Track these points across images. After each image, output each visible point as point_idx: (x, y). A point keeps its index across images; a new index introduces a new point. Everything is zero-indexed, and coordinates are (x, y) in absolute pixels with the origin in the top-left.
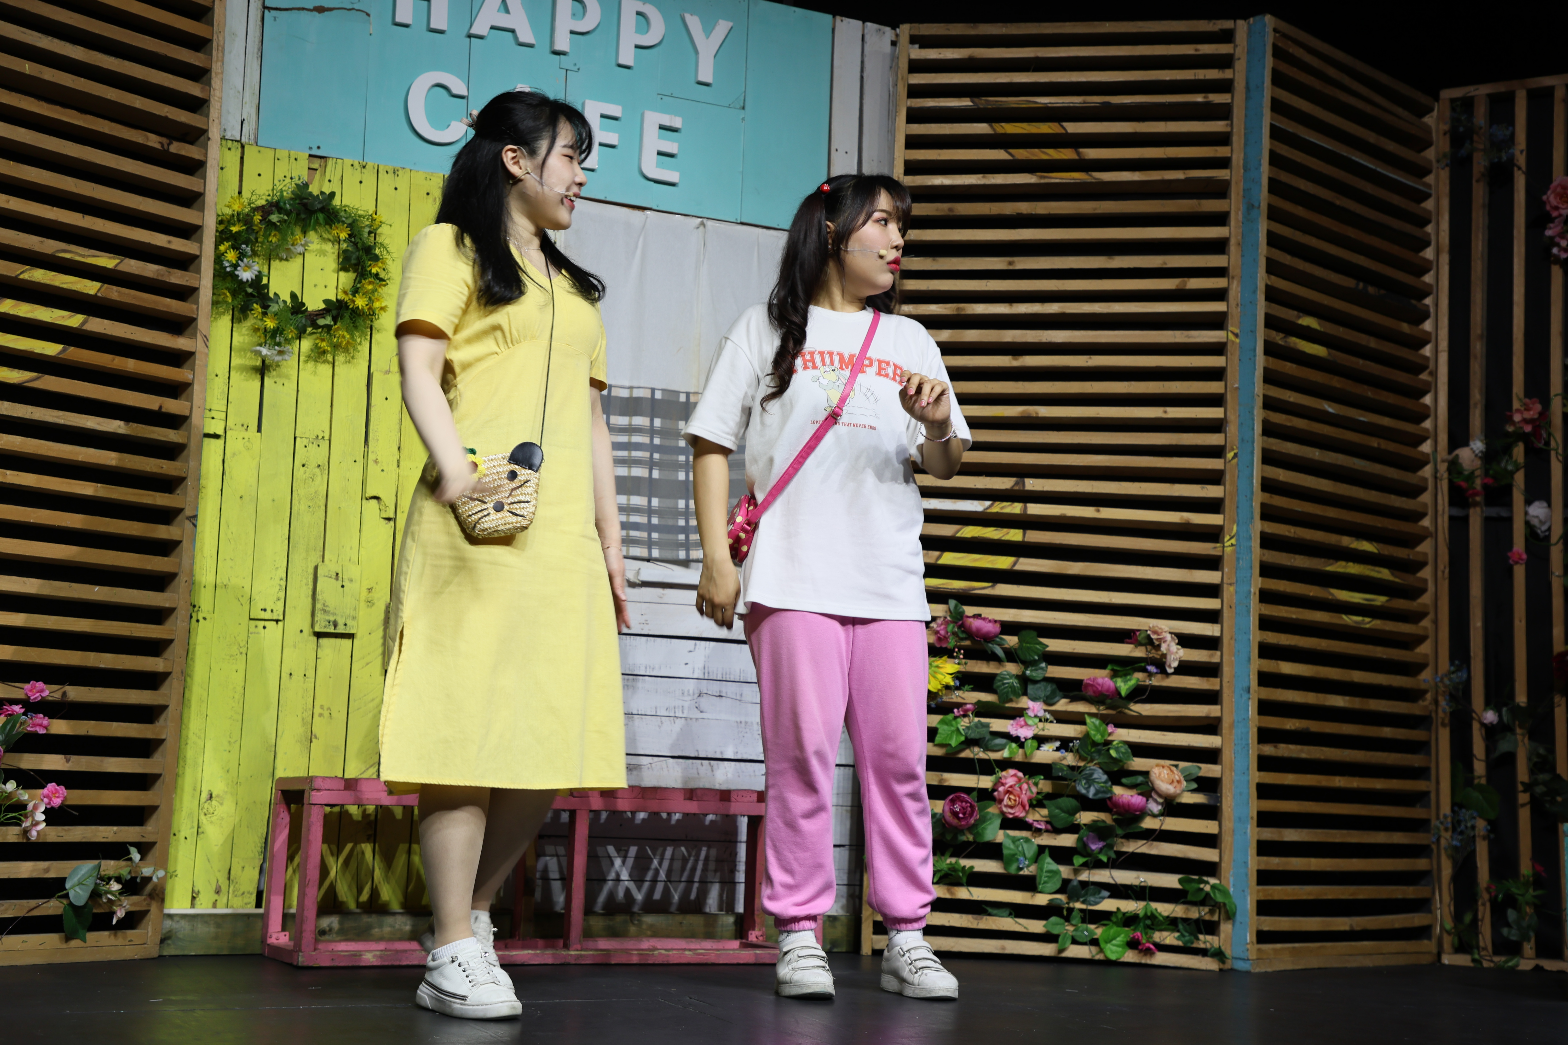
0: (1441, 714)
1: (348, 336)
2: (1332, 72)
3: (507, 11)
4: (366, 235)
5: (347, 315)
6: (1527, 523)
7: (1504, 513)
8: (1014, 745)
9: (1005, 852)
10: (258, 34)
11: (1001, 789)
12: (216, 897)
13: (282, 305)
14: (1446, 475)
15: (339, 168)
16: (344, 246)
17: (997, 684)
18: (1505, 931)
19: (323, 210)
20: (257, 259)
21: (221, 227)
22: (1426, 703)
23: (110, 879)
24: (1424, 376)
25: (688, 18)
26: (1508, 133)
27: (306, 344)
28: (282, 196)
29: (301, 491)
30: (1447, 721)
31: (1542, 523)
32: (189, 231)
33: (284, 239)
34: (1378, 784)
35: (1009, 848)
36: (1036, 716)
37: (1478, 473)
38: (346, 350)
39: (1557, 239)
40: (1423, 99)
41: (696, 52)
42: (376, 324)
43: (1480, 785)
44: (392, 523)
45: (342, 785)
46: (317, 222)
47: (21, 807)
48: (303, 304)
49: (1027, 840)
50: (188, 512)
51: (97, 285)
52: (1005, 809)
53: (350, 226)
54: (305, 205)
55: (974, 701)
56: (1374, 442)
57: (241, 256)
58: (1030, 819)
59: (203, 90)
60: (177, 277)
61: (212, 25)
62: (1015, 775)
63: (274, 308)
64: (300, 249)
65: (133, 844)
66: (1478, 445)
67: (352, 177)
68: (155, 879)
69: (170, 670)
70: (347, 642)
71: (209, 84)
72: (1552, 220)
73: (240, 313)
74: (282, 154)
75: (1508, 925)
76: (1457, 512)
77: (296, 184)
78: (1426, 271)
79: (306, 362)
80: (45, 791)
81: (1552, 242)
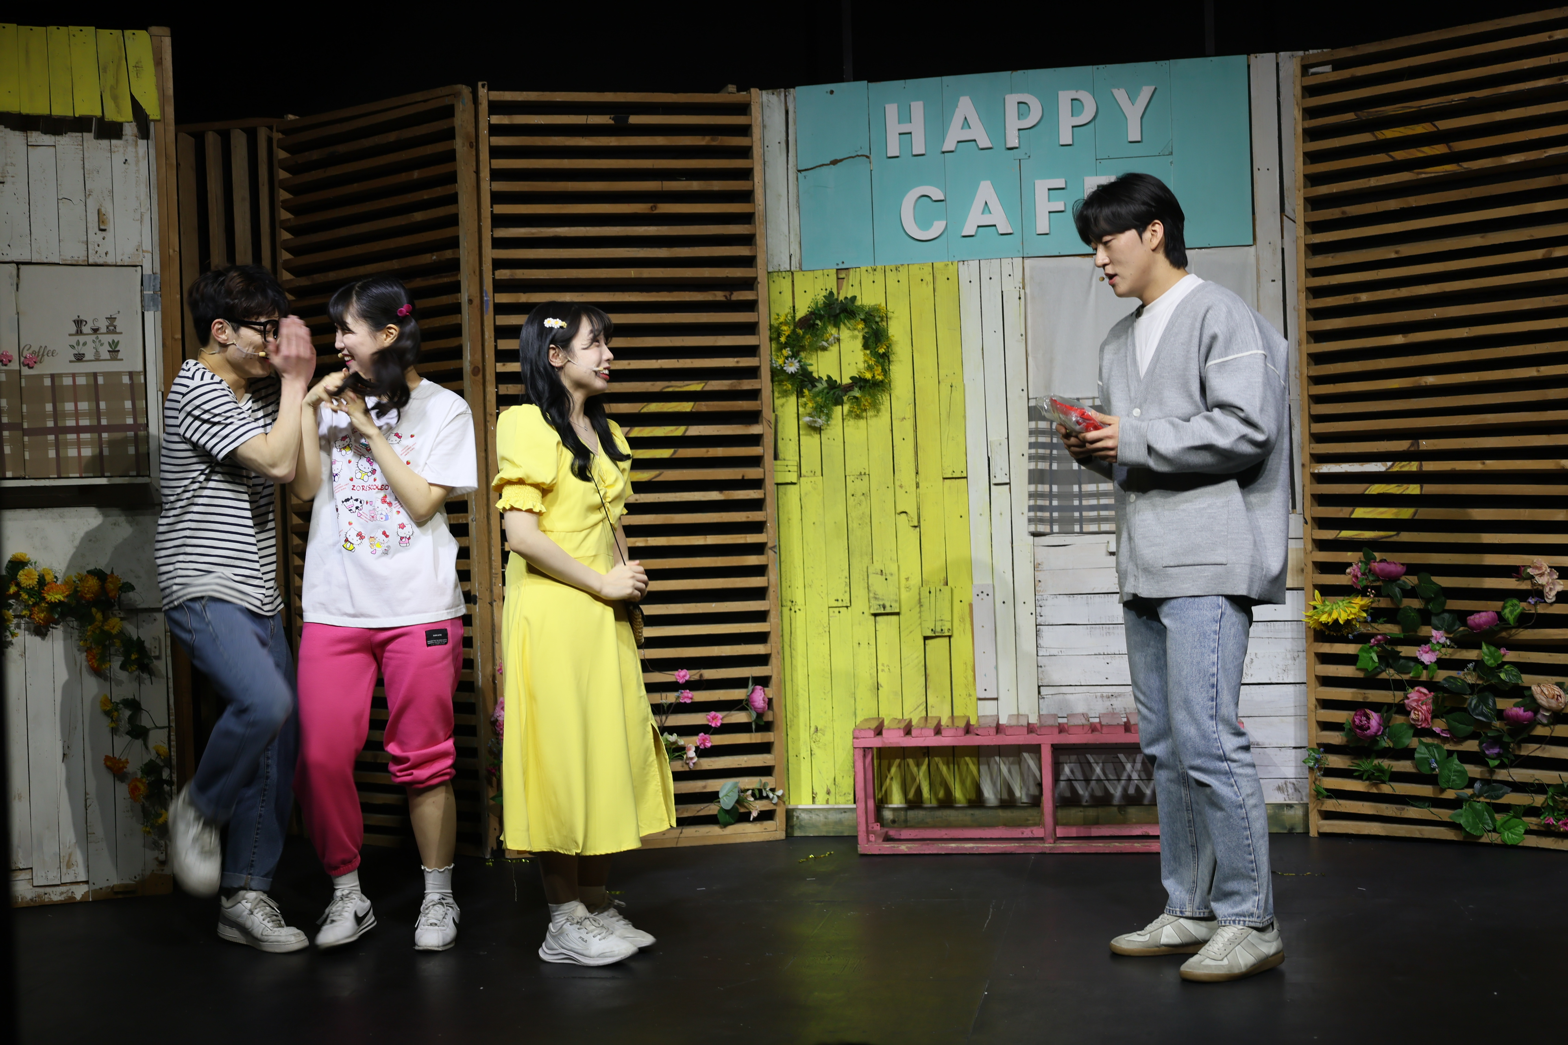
1: (872, 401)
3: (968, 127)
4: (879, 321)
5: (868, 386)
8: (1421, 667)
9: (1417, 755)
11: (1409, 703)
12: (828, 796)
13: (821, 386)
15: (859, 273)
16: (864, 331)
17: (1401, 617)
19: (848, 310)
20: (801, 354)
23: (747, 791)
25: (1116, 92)
27: (845, 408)
28: (817, 306)
29: (853, 514)
33: (823, 335)
35: (1421, 753)
36: (1438, 643)
38: (874, 409)
41: (1125, 118)
44: (917, 528)
46: (844, 318)
47: (681, 749)
48: (837, 382)
49: (1436, 746)
50: (770, 545)
51: (689, 404)
53: (868, 317)
54: (835, 308)
55: (1386, 632)
58: (1434, 728)
59: (752, 250)
60: (747, 385)
61: (756, 202)
62: (1420, 691)
63: (818, 387)
64: (836, 340)
67: (867, 280)
69: (769, 652)
70: (895, 617)
71: (755, 244)
74: (819, 273)
77: (828, 295)
80: (696, 738)
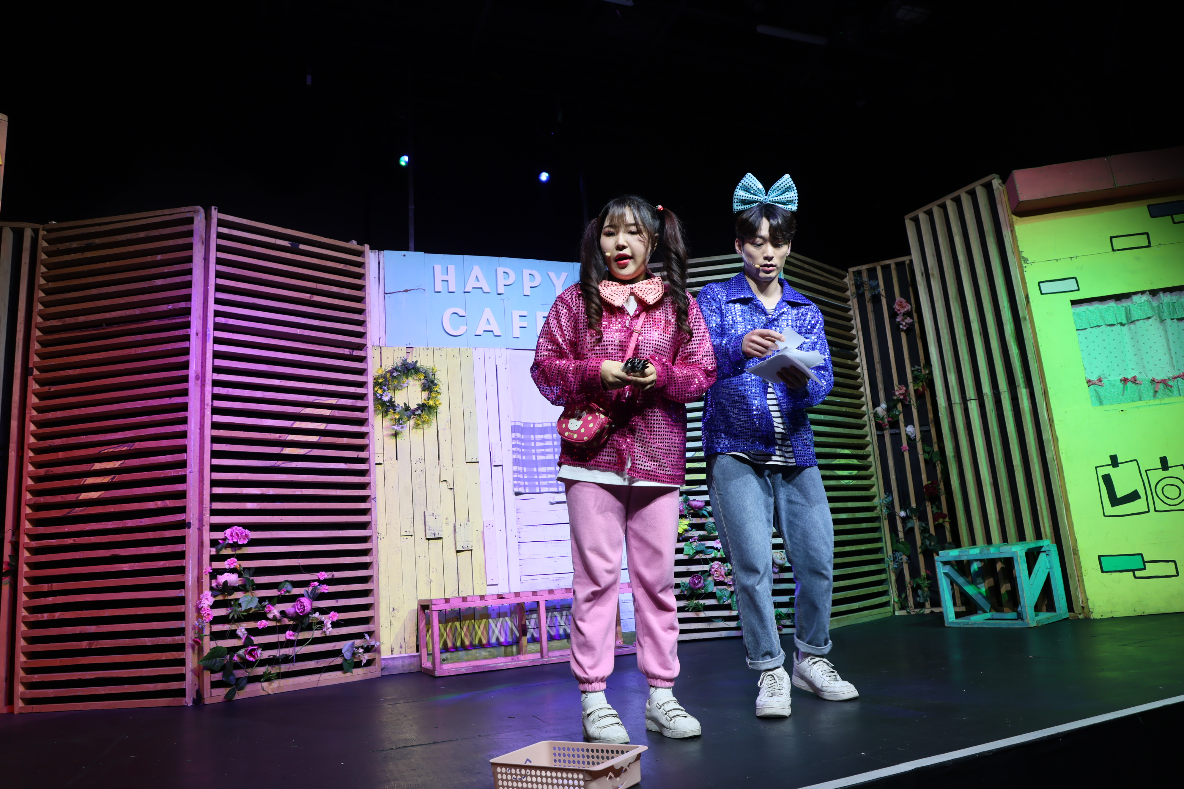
0: (884, 515)
1: (427, 417)
2: (806, 266)
3: (478, 281)
4: (431, 376)
5: (426, 409)
6: (907, 434)
7: (897, 431)
8: (716, 551)
9: (717, 595)
10: (383, 304)
11: (713, 570)
12: (401, 649)
13: (401, 408)
14: (873, 419)
15: (418, 350)
16: (423, 381)
17: (706, 527)
18: (918, 599)
19: (413, 368)
20: (389, 391)
21: (375, 381)
22: (878, 511)
23: (359, 647)
24: (859, 380)
25: (550, 273)
26: (876, 283)
27: (412, 422)
28: (397, 365)
29: (415, 482)
30: (886, 517)
31: (912, 434)
32: (362, 385)
33: (399, 382)
34: (863, 547)
35: (719, 593)
37: (885, 416)
38: (428, 423)
39: (901, 322)
40: (842, 273)
41: (555, 286)
42: (438, 411)
43: (902, 542)
44: (452, 490)
45: (444, 601)
46: (412, 373)
47: (322, 622)
48: (409, 407)
49: (726, 590)
50: (372, 497)
51: (330, 411)
52: (715, 578)
53: (424, 373)
54: (406, 367)
55: (698, 535)
56: (844, 409)
57: (384, 391)
58: (726, 581)
59: (364, 329)
60: (360, 403)
61: (366, 304)
62: (718, 564)
63: (398, 410)
64: (406, 385)
65: (366, 633)
66: (884, 406)
67: (423, 354)
68: (376, 646)
69: (372, 561)
70: (440, 541)
71: (366, 326)
72: (898, 315)
73: (386, 413)
74: (396, 348)
75: (919, 596)
76: (879, 433)
77: (403, 360)
78: (854, 339)
79: (412, 429)
80: (330, 615)
81: (899, 324)
